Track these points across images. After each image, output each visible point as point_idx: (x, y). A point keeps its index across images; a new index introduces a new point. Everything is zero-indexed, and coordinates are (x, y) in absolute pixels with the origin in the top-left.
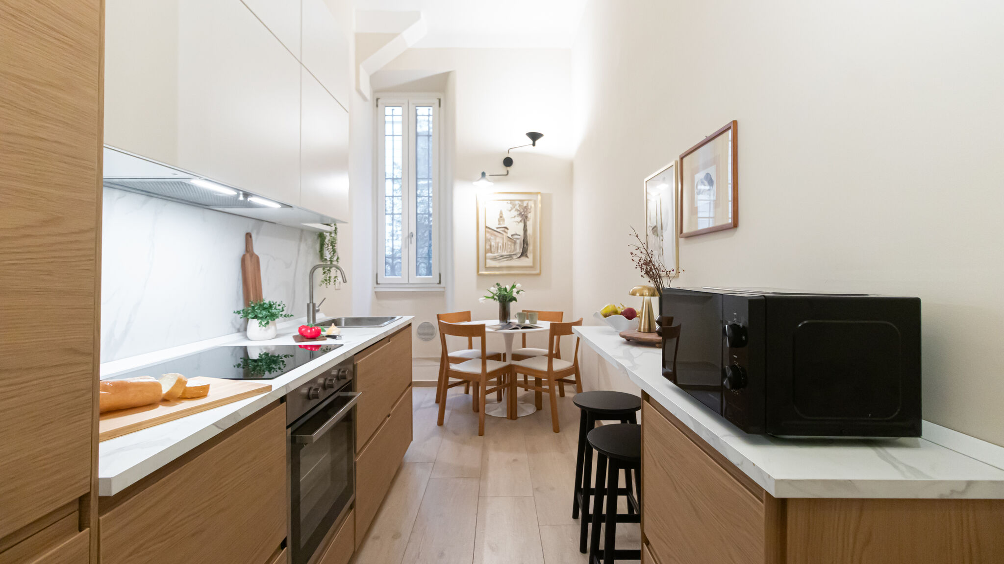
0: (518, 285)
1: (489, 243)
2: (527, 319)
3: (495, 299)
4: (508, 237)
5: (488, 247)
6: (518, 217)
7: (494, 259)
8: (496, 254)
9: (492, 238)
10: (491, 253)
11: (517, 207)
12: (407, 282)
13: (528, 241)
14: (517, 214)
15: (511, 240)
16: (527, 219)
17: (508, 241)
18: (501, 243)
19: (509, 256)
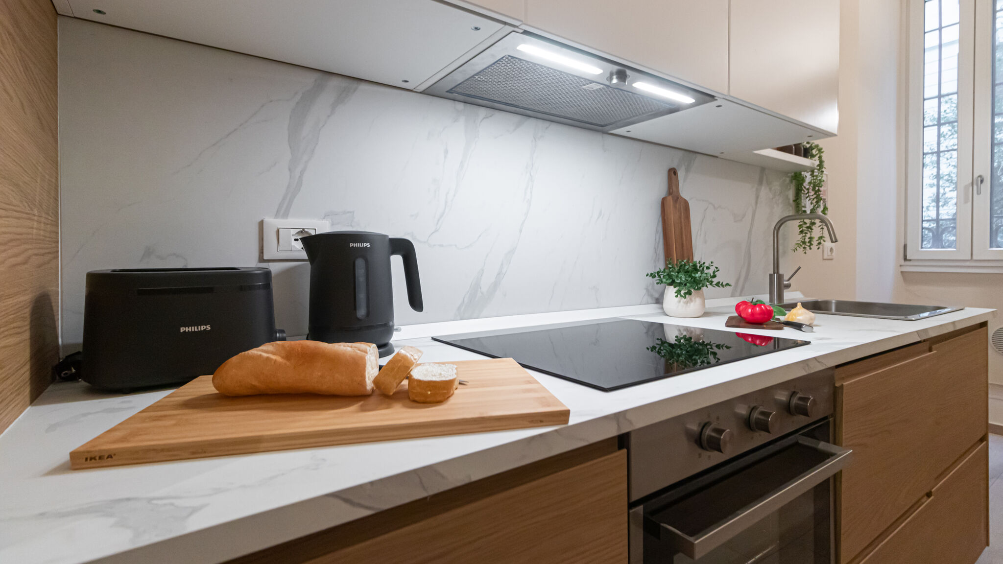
12: (969, 258)
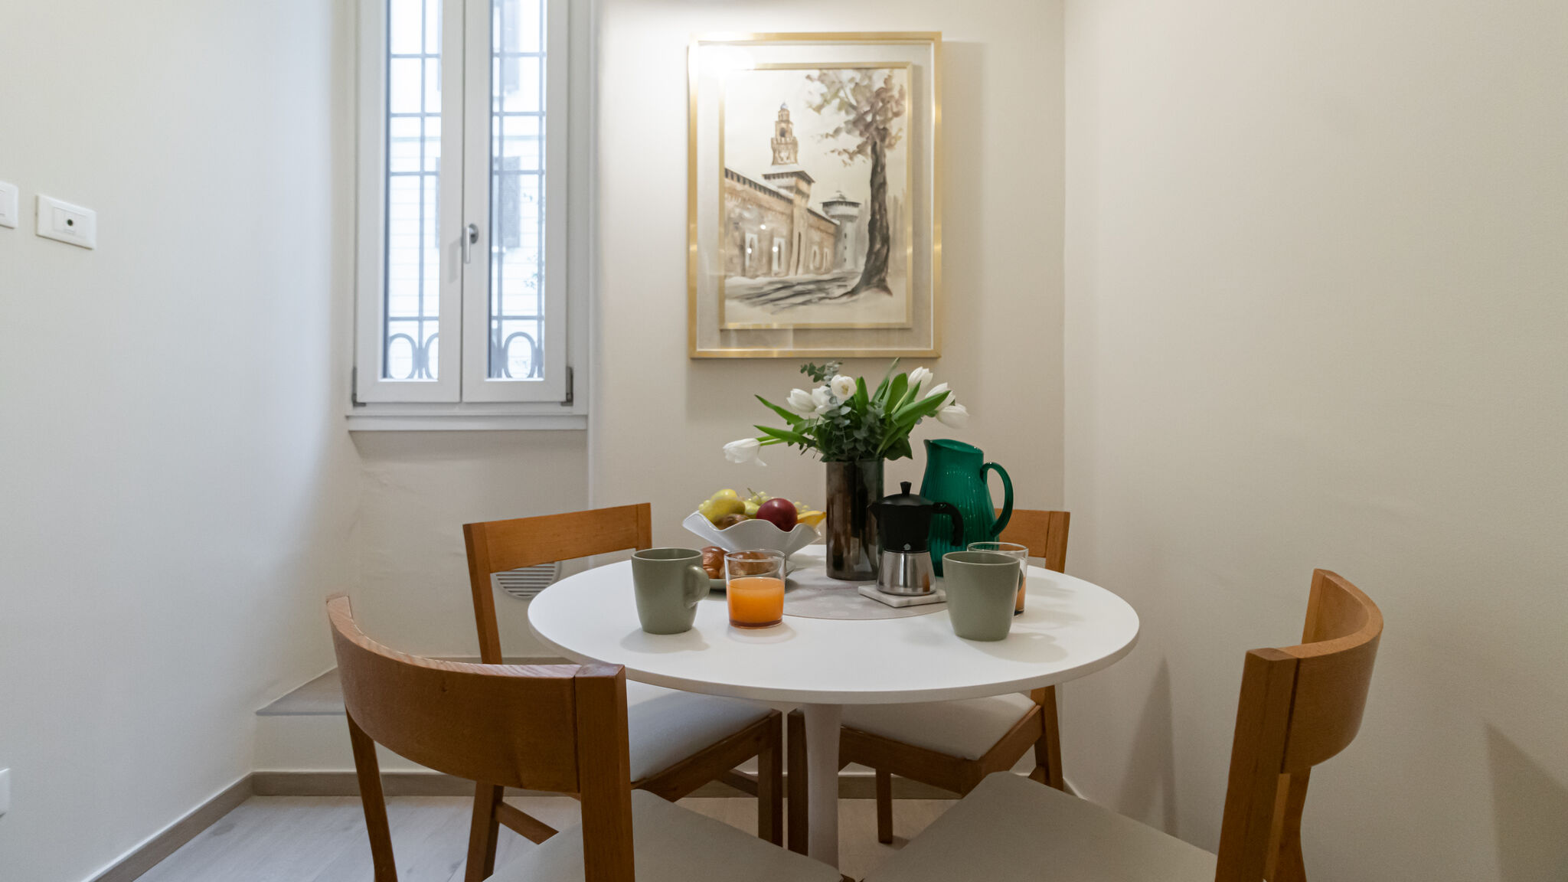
1: (737, 234)
4: (810, 211)
5: (732, 251)
6: (849, 132)
7: (756, 297)
8: (761, 280)
9: (746, 215)
10: (744, 273)
11: (847, 94)
12: (457, 399)
13: (888, 228)
14: (846, 123)
15: (823, 225)
16: (887, 141)
17: (811, 226)
18: (782, 237)
19: (811, 287)
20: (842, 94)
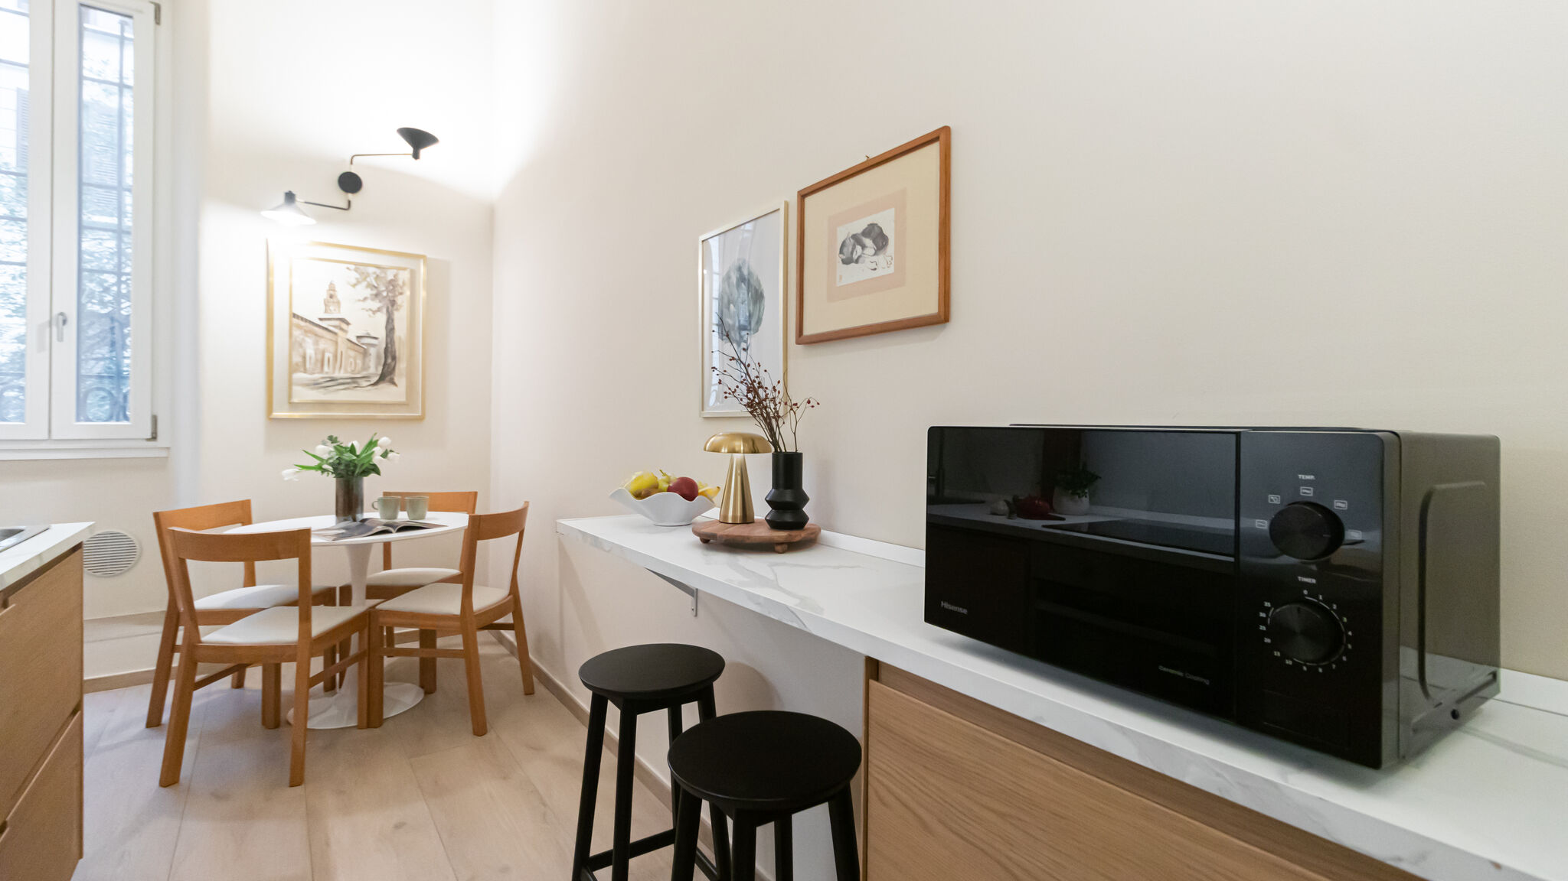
0: (384, 441)
1: (301, 350)
2: (403, 509)
3: (324, 471)
4: (349, 340)
5: (297, 359)
6: (373, 300)
7: (316, 385)
8: (317, 376)
9: (307, 339)
10: (305, 371)
11: (372, 280)
12: (45, 436)
13: (395, 352)
14: (372, 295)
15: (356, 347)
16: (395, 307)
17: (348, 348)
18: (330, 352)
19: (349, 381)
20: (368, 279)
